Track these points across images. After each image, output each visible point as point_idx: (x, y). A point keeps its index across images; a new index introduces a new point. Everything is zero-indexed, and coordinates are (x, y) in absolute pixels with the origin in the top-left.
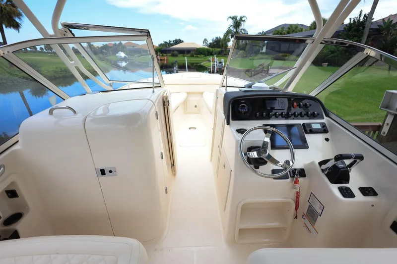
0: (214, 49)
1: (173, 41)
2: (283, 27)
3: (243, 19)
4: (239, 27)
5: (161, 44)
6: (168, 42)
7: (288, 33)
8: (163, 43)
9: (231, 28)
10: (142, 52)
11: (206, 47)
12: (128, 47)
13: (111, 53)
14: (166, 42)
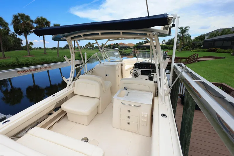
0: (169, 45)
1: (144, 42)
2: (217, 31)
3: (187, 28)
4: (184, 33)
5: (138, 43)
6: (141, 42)
7: (222, 35)
8: (139, 42)
9: (179, 34)
10: (127, 47)
11: (164, 44)
12: (120, 45)
13: (112, 48)
14: (140, 42)
